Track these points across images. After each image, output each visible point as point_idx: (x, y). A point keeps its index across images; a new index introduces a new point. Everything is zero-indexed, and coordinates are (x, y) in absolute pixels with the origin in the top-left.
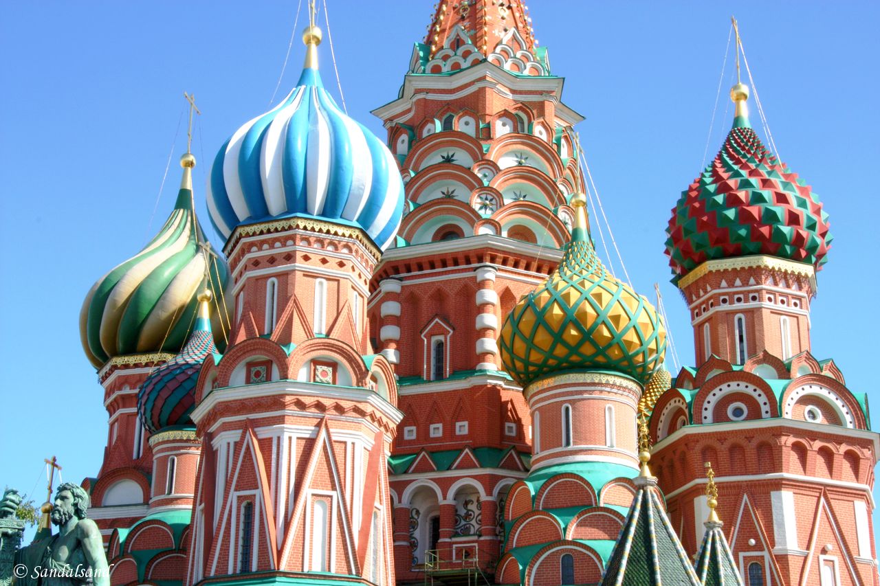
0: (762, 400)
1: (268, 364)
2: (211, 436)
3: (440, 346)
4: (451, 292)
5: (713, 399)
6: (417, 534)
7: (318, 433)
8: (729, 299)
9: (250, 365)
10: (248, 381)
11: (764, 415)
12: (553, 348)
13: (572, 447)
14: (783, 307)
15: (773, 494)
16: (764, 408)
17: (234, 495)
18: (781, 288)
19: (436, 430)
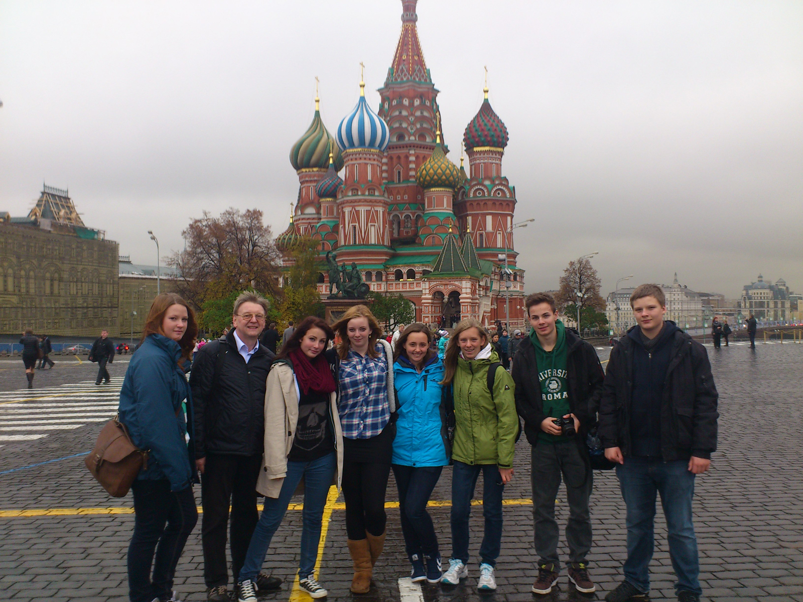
0: (486, 191)
1: (357, 190)
2: (342, 208)
3: (399, 172)
4: (402, 157)
5: (473, 190)
6: (394, 226)
7: (371, 209)
8: (479, 159)
9: (352, 190)
10: (353, 195)
11: (486, 195)
12: (431, 181)
13: (435, 208)
14: (494, 161)
15: (487, 217)
16: (486, 193)
17: (351, 225)
18: (494, 156)
19: (399, 198)
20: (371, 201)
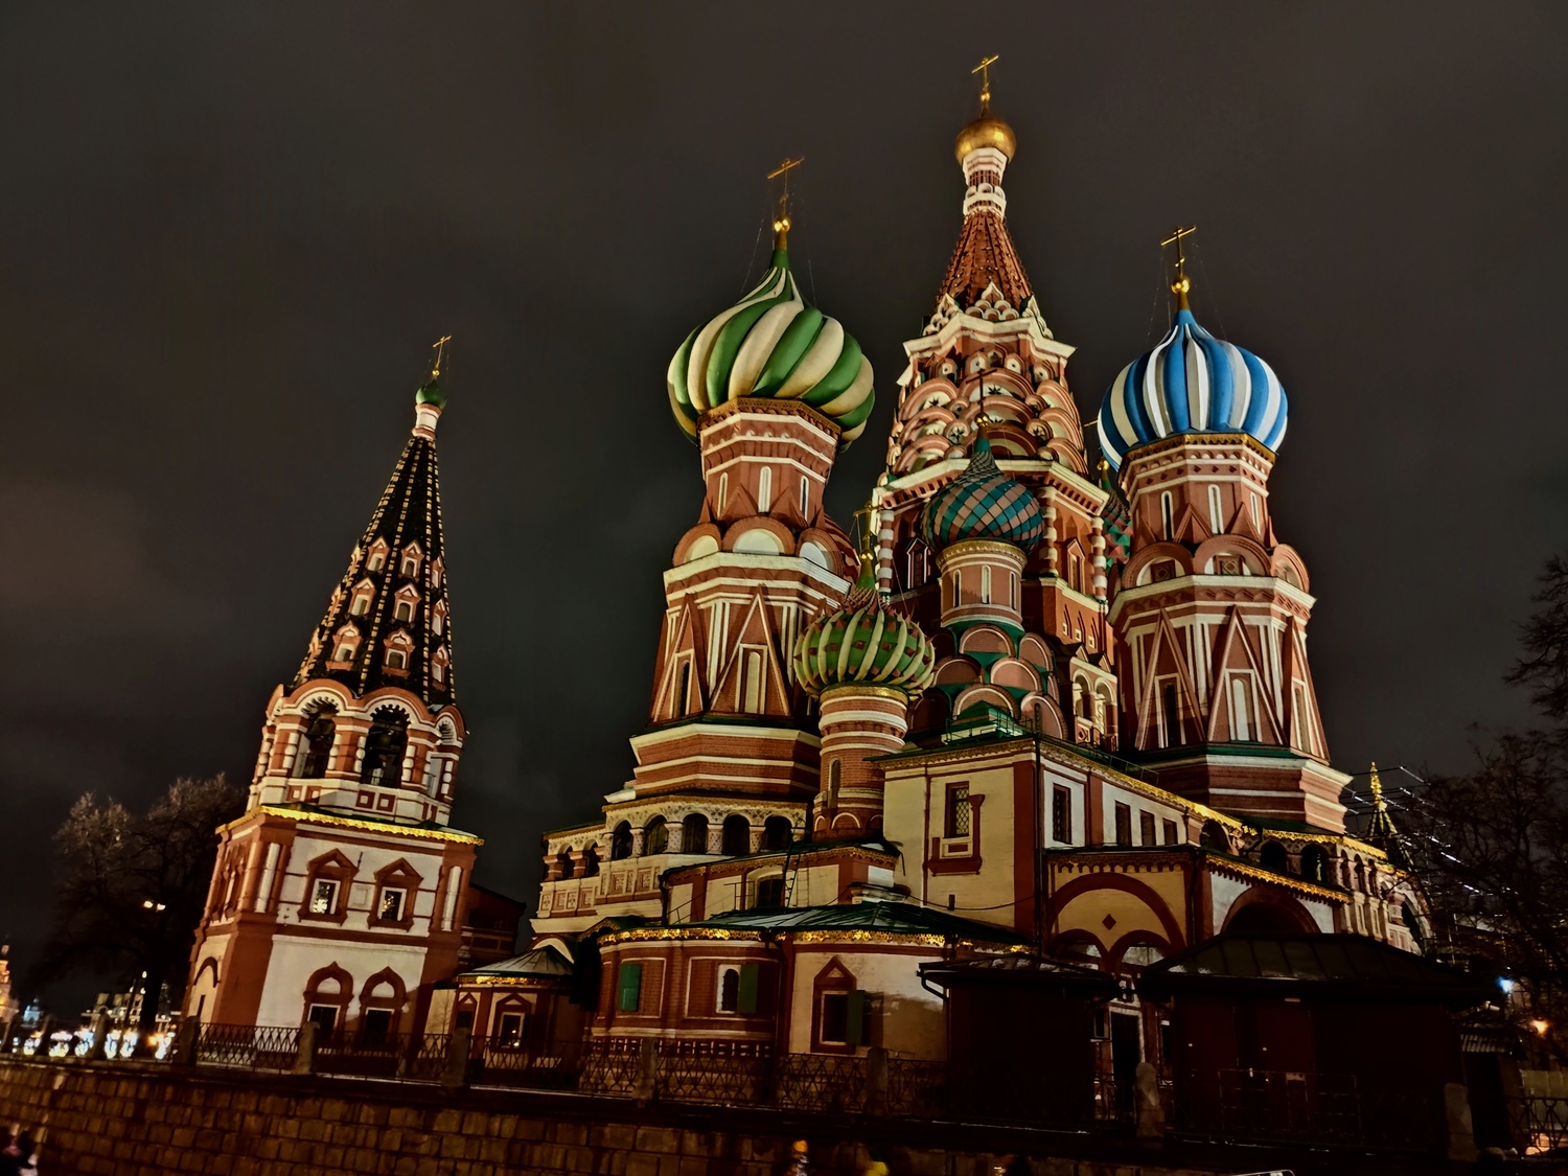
20: (1229, 593)
